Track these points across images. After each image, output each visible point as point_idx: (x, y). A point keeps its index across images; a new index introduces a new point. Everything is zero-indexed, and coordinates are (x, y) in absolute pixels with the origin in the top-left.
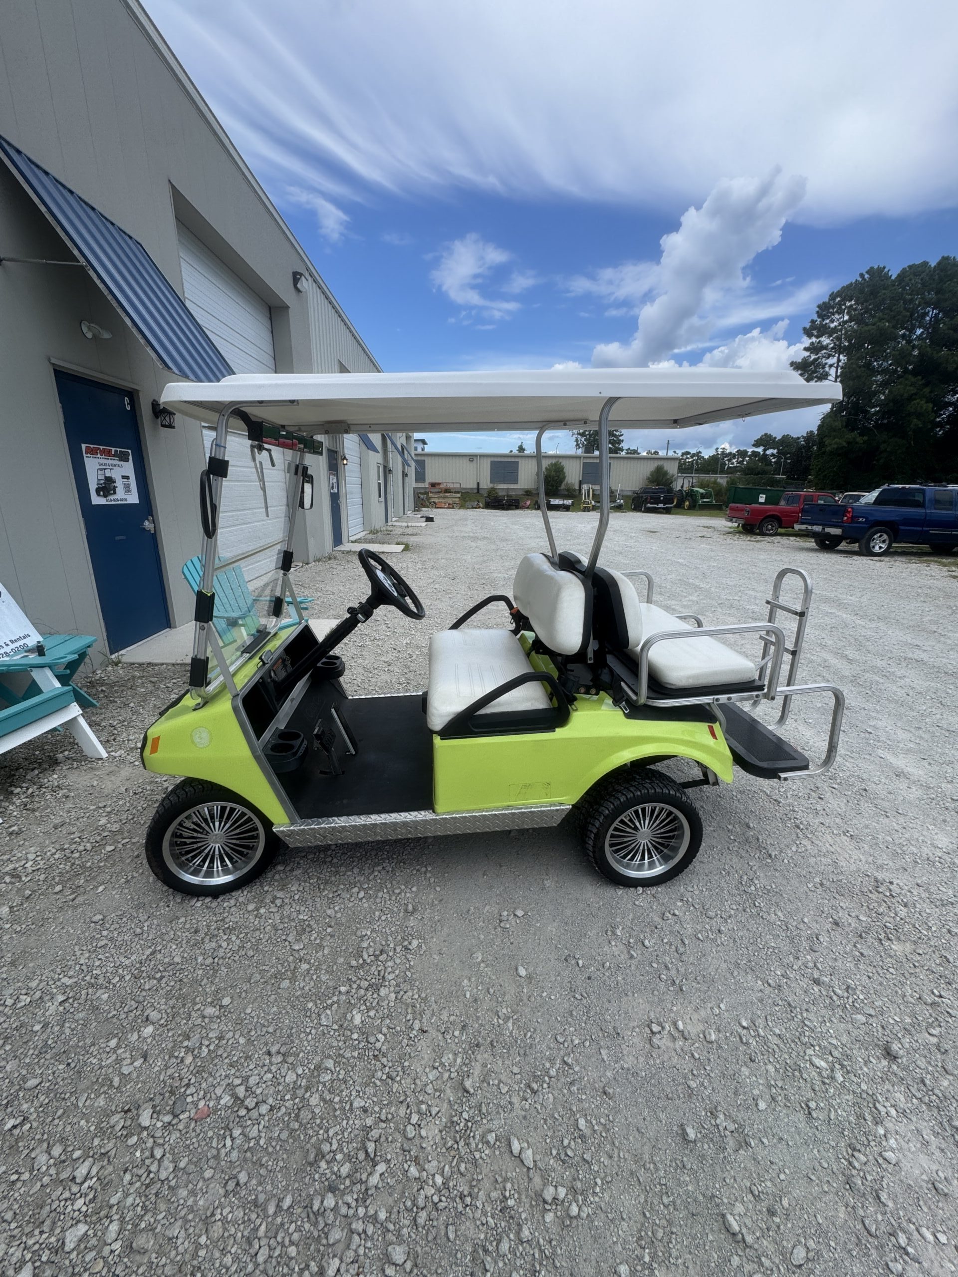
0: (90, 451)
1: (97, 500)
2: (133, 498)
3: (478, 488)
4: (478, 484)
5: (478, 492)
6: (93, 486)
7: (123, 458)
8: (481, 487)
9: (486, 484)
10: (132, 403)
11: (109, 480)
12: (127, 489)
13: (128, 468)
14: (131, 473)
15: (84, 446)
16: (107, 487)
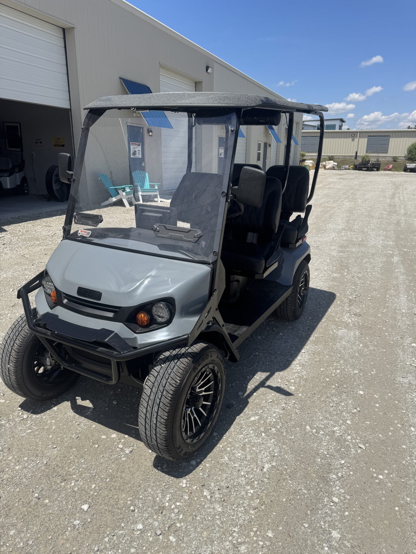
0: (132, 144)
1: (132, 156)
2: (140, 156)
3: (356, 157)
4: (357, 152)
5: (356, 158)
6: (132, 153)
7: (139, 145)
8: (358, 155)
9: (362, 153)
10: (142, 130)
11: (135, 151)
12: (139, 154)
13: (140, 148)
14: (140, 150)
15: (131, 143)
16: (134, 154)
